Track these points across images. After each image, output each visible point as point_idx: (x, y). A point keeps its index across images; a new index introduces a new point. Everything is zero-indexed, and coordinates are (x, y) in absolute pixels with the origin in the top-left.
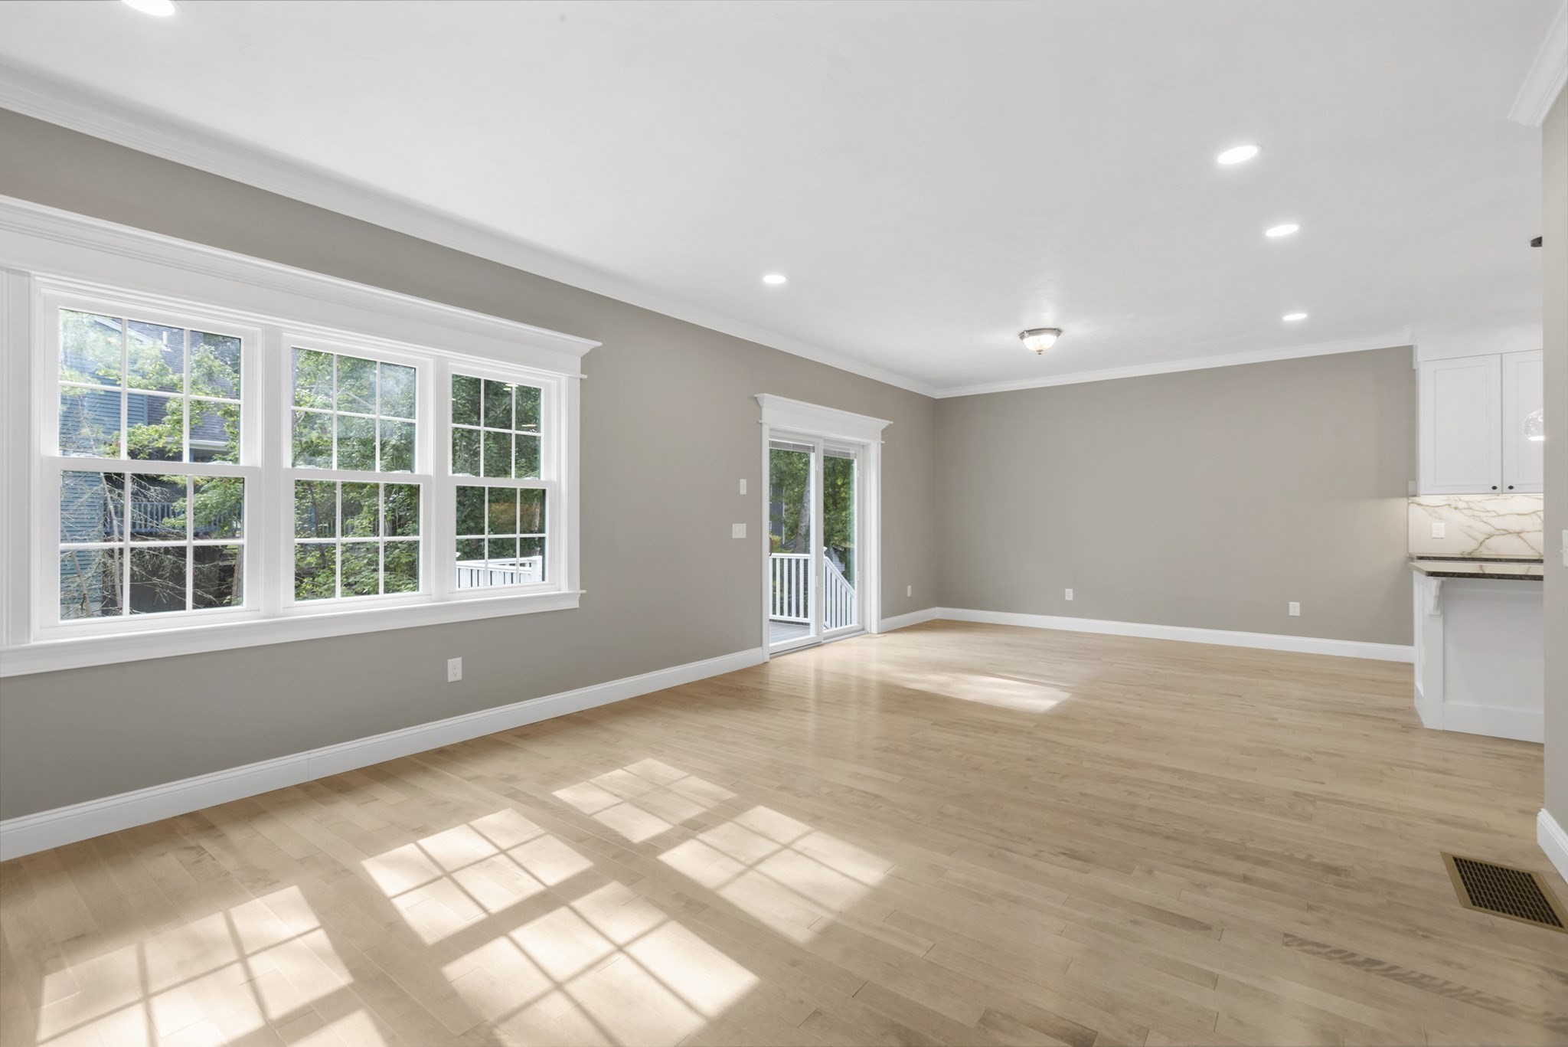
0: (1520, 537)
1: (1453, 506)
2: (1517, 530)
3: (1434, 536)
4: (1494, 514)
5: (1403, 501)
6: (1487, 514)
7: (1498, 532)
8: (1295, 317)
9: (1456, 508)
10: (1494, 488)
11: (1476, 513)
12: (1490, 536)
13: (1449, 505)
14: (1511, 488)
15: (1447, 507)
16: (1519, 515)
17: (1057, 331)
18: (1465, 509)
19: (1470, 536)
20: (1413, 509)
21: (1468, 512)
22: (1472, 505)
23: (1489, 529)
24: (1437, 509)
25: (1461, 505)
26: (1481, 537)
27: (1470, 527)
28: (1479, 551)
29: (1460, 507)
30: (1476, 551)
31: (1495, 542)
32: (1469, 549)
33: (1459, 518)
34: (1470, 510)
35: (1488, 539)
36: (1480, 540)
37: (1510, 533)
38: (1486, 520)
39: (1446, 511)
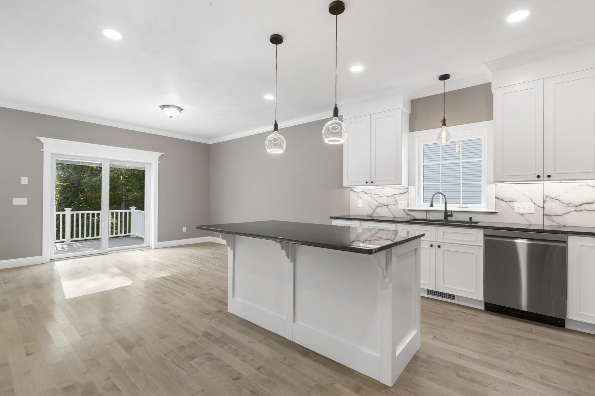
0: (387, 207)
1: (365, 192)
2: (387, 204)
3: (358, 207)
4: (378, 196)
5: (349, 189)
6: (376, 196)
7: (380, 205)
9: (366, 193)
10: (367, 182)
11: (373, 196)
12: (377, 207)
13: (364, 191)
14: (372, 182)
15: (363, 192)
16: (387, 196)
17: (181, 109)
18: (369, 193)
19: (370, 207)
20: (352, 193)
21: (370, 195)
22: (371, 192)
23: (376, 204)
24: (359, 194)
25: (368, 191)
26: (374, 207)
27: (370, 202)
28: (374, 214)
29: (367, 193)
30: (372, 214)
31: (379, 210)
32: (370, 212)
33: (367, 198)
34: (370, 194)
35: (376, 208)
36: (374, 209)
37: (384, 206)
38: (376, 199)
39: (362, 194)
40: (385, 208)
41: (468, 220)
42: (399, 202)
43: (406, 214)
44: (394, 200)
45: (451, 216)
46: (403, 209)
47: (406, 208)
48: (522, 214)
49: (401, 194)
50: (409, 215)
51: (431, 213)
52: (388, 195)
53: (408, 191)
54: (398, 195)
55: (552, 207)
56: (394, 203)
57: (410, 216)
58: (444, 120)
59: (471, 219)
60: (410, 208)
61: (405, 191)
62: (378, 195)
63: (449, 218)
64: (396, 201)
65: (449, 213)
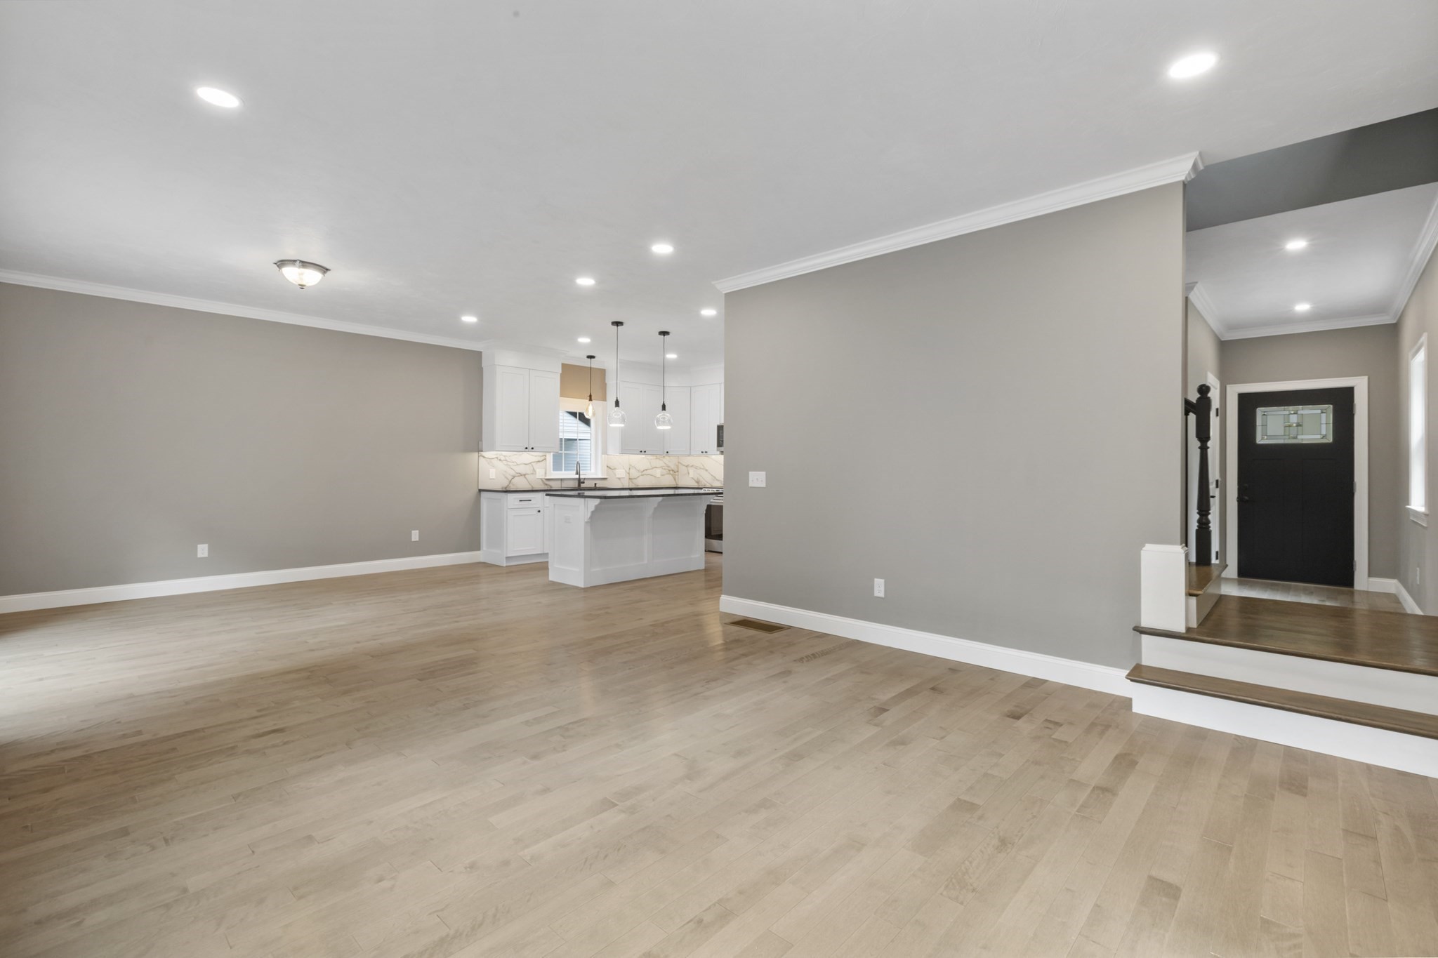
0: (525, 477)
2: (524, 473)
3: (490, 476)
5: (476, 454)
6: (515, 464)
7: (517, 475)
8: (469, 319)
9: (500, 460)
10: (526, 448)
11: (509, 463)
12: (514, 477)
14: (533, 448)
15: (495, 458)
16: (525, 464)
17: (325, 270)
18: (504, 460)
19: (505, 476)
20: (481, 458)
21: (505, 462)
22: (507, 458)
23: (513, 473)
24: (492, 460)
25: (503, 458)
26: (510, 478)
27: (507, 473)
28: (511, 484)
30: (509, 485)
31: (516, 480)
32: (505, 485)
33: (501, 466)
36: (510, 479)
37: (521, 474)
38: (513, 467)
39: (495, 462)
40: (522, 478)
41: (594, 486)
42: (537, 471)
43: (544, 483)
44: (532, 468)
45: (583, 483)
46: (539, 478)
47: (543, 477)
48: (619, 479)
49: (539, 461)
50: (546, 484)
51: (565, 482)
53: (545, 459)
54: (536, 463)
55: (634, 474)
56: (532, 472)
58: (590, 396)
59: (595, 484)
60: (547, 478)
61: (543, 458)
63: (582, 485)
64: (534, 469)
65: (582, 480)
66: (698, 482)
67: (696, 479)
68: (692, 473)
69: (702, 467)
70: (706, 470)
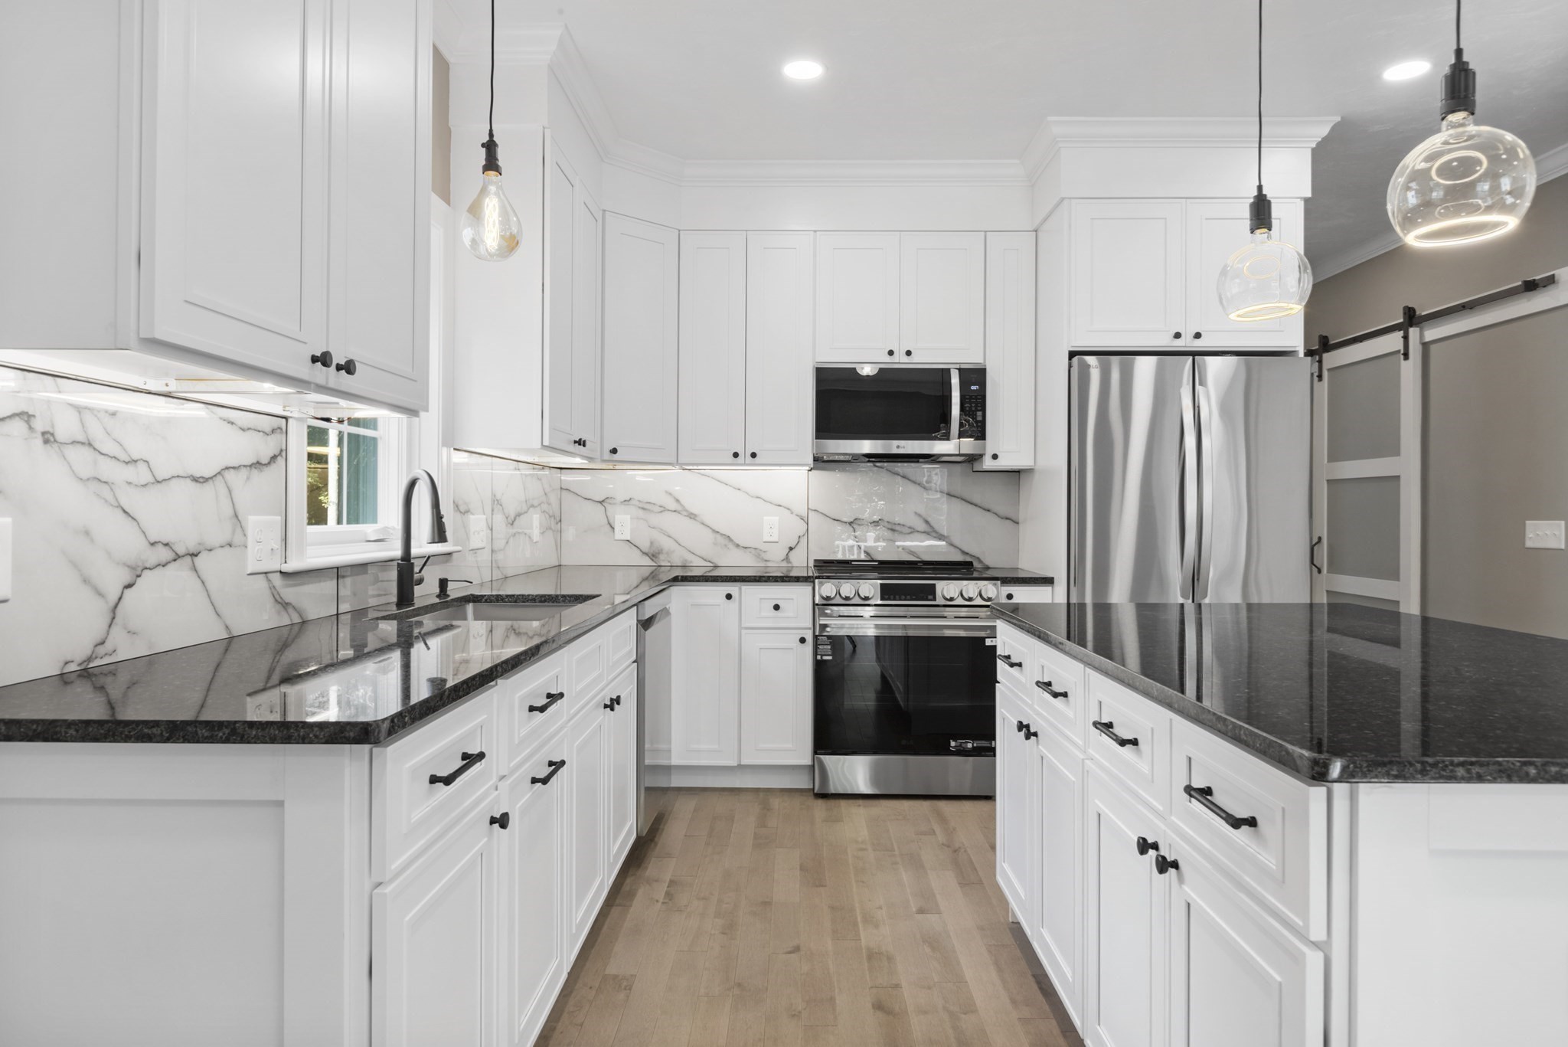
0: (195, 569)
1: (39, 425)
2: (191, 544)
4: (142, 474)
6: (129, 473)
9: (48, 438)
12: (138, 571)
13: (26, 417)
16: (195, 480)
19: (86, 581)
21: (80, 457)
23: (129, 543)
25: (66, 427)
27: (87, 533)
28: (108, 646)
29: (61, 435)
30: (101, 650)
34: (85, 451)
35: (129, 586)
37: (177, 557)
38: (131, 499)
40: (179, 573)
43: (276, 600)
45: (421, 579)
46: (266, 573)
47: (276, 565)
50: (285, 605)
52: (197, 475)
54: (244, 472)
57: (290, 610)
58: (491, 147)
59: (443, 583)
60: (292, 566)
62: (142, 466)
64: (236, 516)
65: (412, 570)
66: (653, 556)
67: (645, 545)
68: (625, 524)
69: (673, 506)
70: (692, 516)
